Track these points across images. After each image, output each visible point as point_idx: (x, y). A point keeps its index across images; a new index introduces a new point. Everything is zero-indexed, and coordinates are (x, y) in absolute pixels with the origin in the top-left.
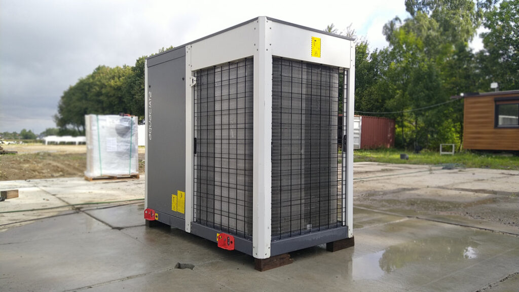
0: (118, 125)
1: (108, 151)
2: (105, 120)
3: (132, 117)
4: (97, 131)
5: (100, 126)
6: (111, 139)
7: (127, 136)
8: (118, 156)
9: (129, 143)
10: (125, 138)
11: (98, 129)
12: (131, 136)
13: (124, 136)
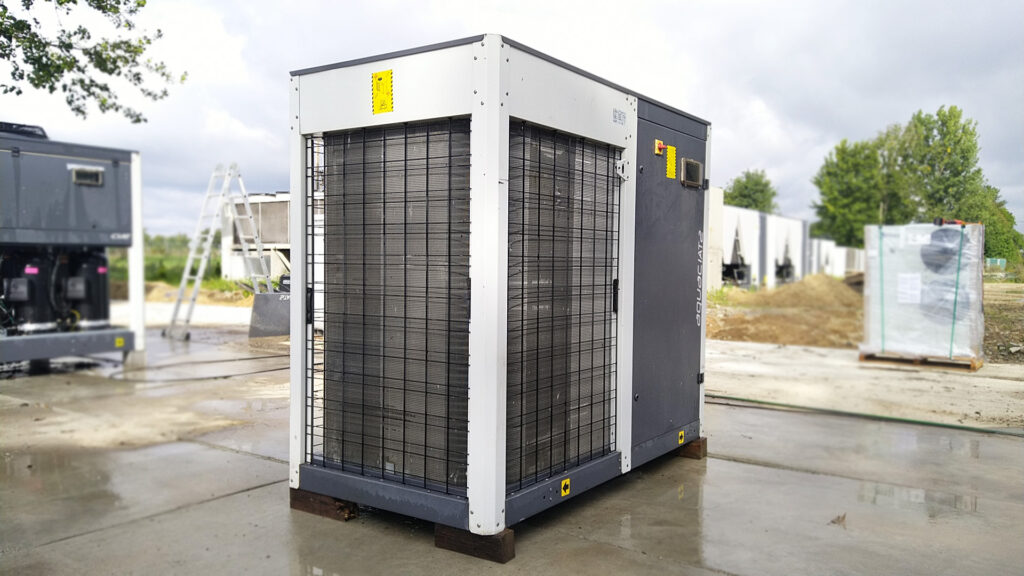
0: (926, 245)
1: (901, 301)
2: (897, 236)
3: (963, 227)
4: (878, 259)
5: (886, 249)
6: (909, 276)
7: (949, 270)
8: (925, 315)
9: (952, 286)
10: (942, 274)
11: (881, 254)
12: (959, 269)
13: (942, 270)
